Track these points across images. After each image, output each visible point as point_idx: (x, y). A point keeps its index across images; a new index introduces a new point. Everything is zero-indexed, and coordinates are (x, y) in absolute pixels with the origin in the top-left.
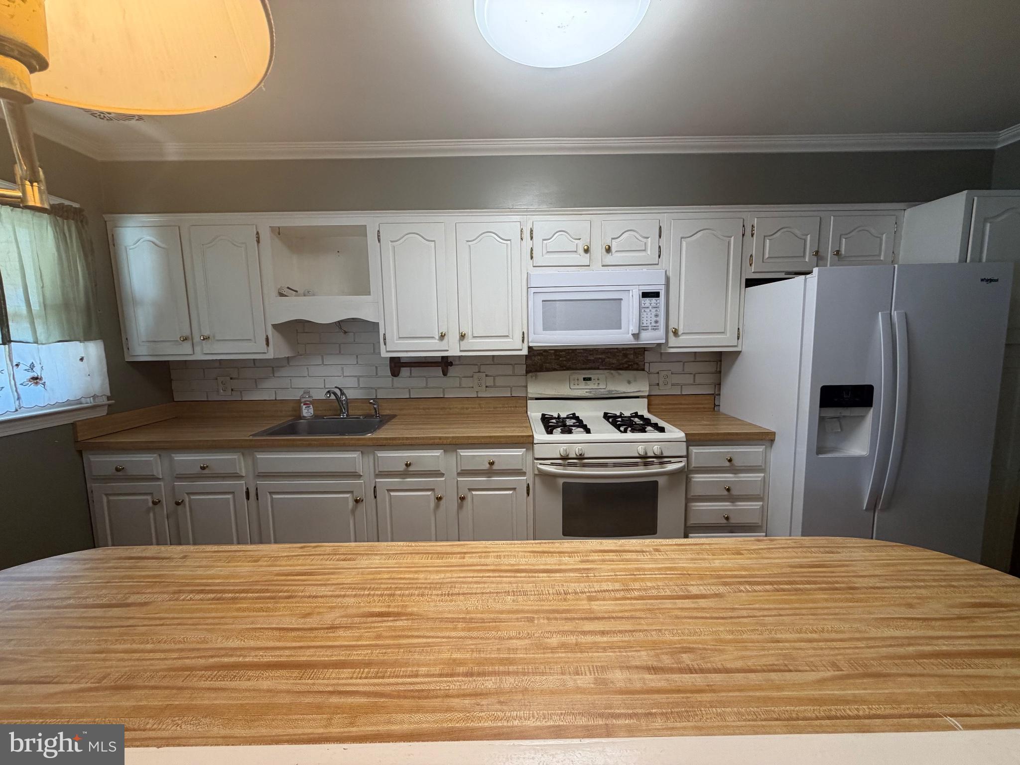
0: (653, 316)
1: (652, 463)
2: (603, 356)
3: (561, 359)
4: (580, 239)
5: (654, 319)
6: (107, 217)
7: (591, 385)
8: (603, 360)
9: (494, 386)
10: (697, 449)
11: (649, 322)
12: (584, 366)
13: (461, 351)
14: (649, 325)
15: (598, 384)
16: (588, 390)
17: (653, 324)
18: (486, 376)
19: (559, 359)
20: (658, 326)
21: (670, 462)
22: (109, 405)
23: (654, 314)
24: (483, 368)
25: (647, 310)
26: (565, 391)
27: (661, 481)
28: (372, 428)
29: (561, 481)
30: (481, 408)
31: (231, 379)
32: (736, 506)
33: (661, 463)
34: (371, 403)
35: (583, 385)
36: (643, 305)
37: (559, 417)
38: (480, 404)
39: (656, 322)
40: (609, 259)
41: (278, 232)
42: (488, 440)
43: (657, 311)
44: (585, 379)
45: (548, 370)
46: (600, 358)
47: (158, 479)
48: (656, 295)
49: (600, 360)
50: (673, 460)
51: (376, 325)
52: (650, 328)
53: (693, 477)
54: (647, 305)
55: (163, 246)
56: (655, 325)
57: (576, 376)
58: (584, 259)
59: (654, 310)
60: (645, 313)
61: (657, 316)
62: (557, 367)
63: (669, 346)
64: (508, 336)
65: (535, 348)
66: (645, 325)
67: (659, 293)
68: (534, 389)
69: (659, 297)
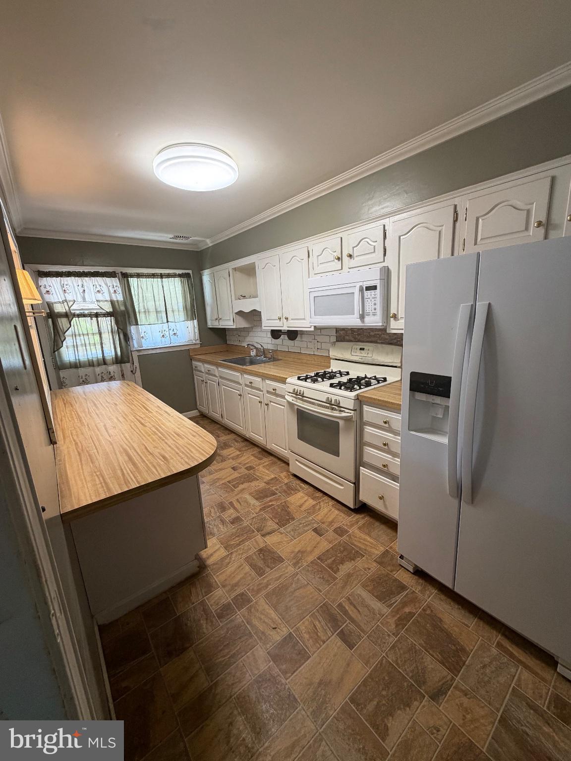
0: (373, 304)
1: (335, 410)
2: (380, 333)
3: (355, 333)
5: (373, 307)
6: (200, 271)
7: (364, 353)
8: (380, 335)
9: (321, 349)
11: (370, 309)
12: (368, 340)
14: (370, 311)
15: (368, 353)
16: (360, 357)
17: (373, 311)
18: (318, 342)
20: (376, 312)
21: (344, 411)
22: (199, 344)
24: (316, 337)
25: (369, 300)
27: (341, 423)
29: (296, 407)
33: (340, 411)
36: (365, 296)
38: (314, 359)
39: (375, 309)
42: (272, 377)
43: (375, 300)
44: (361, 349)
47: (203, 373)
48: (375, 288)
50: (346, 410)
51: (259, 313)
52: (371, 314)
53: (366, 428)
54: (369, 296)
55: (211, 281)
56: (374, 311)
57: (355, 347)
58: (338, 265)
59: (373, 300)
60: (368, 303)
61: (375, 304)
63: (391, 328)
64: (304, 319)
66: (368, 311)
67: (376, 286)
68: (333, 353)
69: (376, 289)
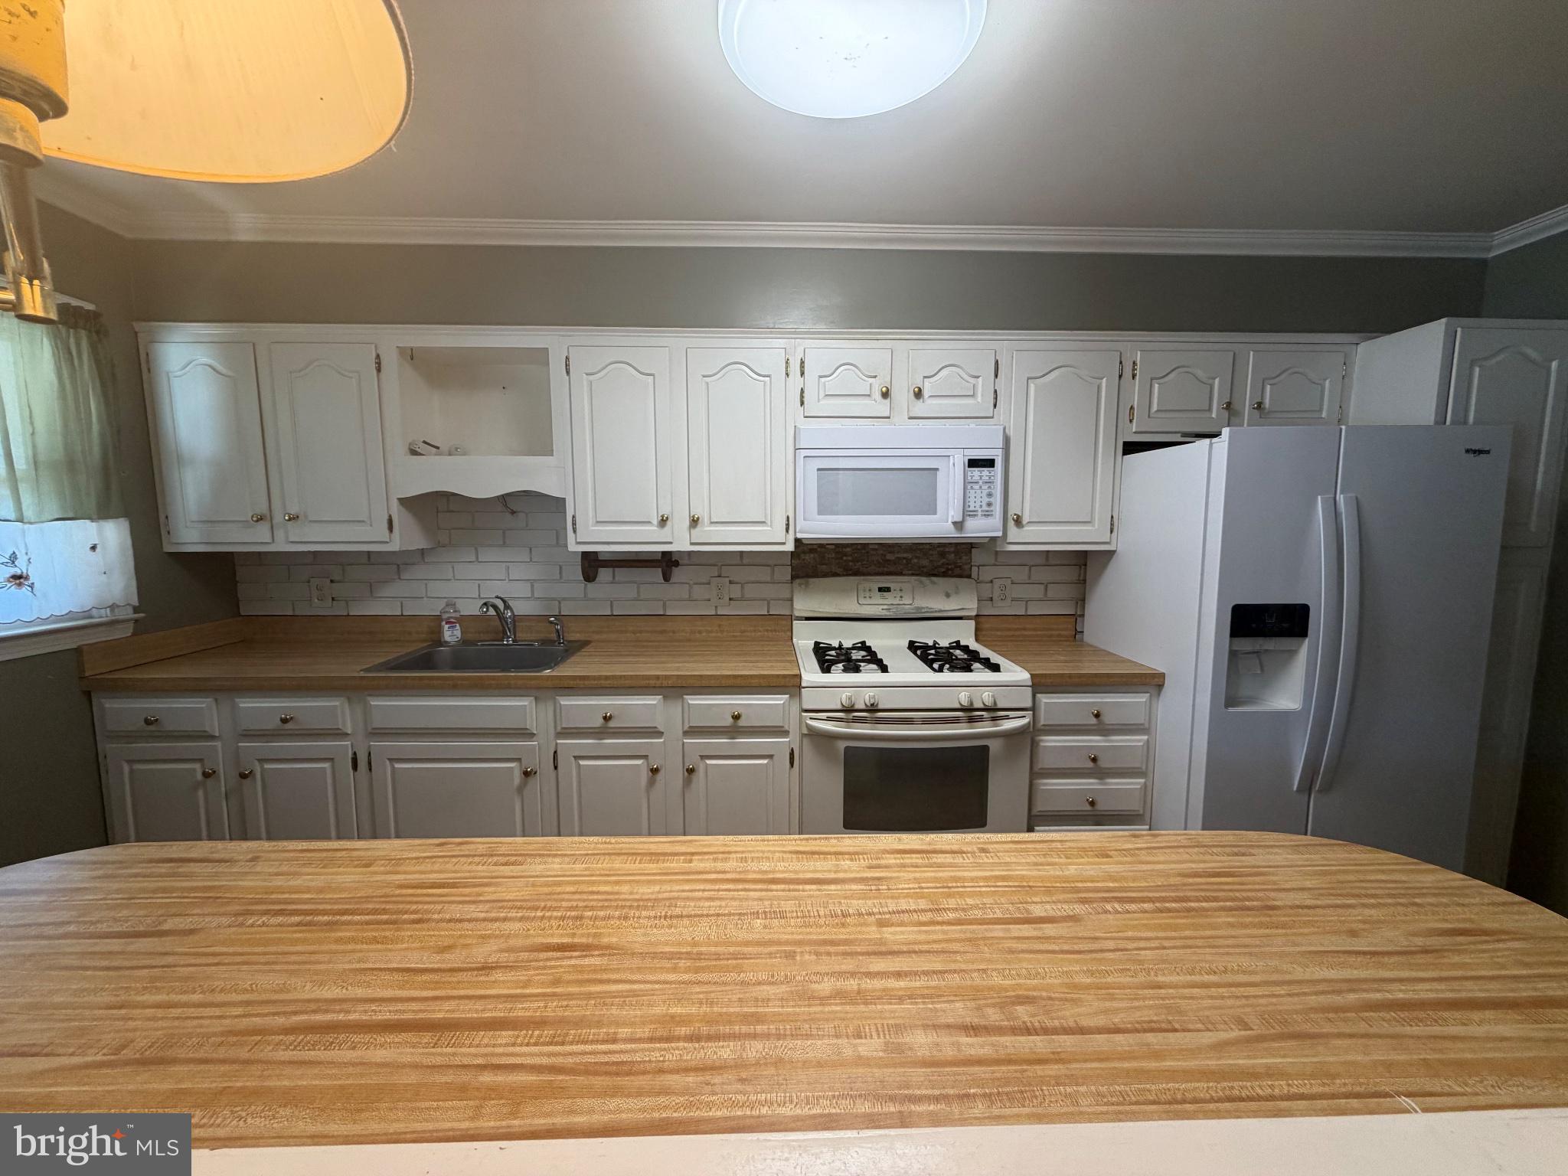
0: (984, 495)
1: (981, 719)
2: (909, 556)
3: (845, 558)
4: (875, 377)
5: (986, 500)
6: (138, 326)
7: (890, 599)
8: (909, 560)
9: (742, 599)
10: (1048, 698)
11: (978, 504)
12: (880, 570)
13: (692, 544)
14: (978, 508)
15: (901, 597)
16: (885, 607)
17: (985, 508)
18: (731, 582)
19: (841, 558)
20: (992, 511)
21: (1007, 718)
22: (136, 621)
23: (985, 492)
24: (725, 571)
25: (976, 487)
26: (851, 607)
27: (994, 746)
28: (553, 661)
29: (842, 745)
30: (722, 632)
31: (332, 581)
32: (1106, 784)
33: (994, 719)
34: (551, 622)
35: (878, 599)
36: (969, 478)
37: (840, 647)
38: (720, 626)
39: (989, 504)
40: (919, 408)
41: (411, 356)
42: (730, 682)
43: (989, 487)
44: (880, 590)
45: (825, 575)
46: (904, 558)
47: (212, 737)
48: (989, 463)
49: (904, 561)
50: (1011, 714)
51: (560, 503)
52: (980, 513)
53: (1042, 740)
54: (976, 478)
55: (230, 373)
56: (987, 509)
57: (867, 585)
58: (882, 407)
59: (985, 487)
60: (972, 492)
61: (990, 495)
62: (839, 571)
63: (1008, 541)
64: (764, 522)
65: (805, 542)
66: (972, 508)
67: (994, 460)
68: (803, 604)
69: (993, 467)
